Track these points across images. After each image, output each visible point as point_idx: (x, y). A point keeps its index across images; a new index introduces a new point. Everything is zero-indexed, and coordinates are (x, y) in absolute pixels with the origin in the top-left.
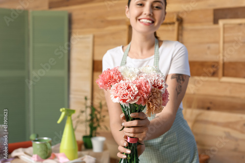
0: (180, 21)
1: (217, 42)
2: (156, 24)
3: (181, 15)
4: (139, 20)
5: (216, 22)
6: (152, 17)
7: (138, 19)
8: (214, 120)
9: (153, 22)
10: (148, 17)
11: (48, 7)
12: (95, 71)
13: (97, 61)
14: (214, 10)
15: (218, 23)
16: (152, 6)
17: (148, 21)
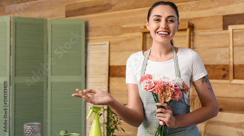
1: (228, 47)
2: (171, 34)
4: (157, 33)
5: (225, 27)
6: (167, 29)
8: (227, 121)
9: (169, 33)
10: (164, 30)
11: (64, 16)
12: (111, 76)
13: (113, 66)
14: (224, 16)
15: (227, 29)
16: (166, 20)
17: (165, 33)
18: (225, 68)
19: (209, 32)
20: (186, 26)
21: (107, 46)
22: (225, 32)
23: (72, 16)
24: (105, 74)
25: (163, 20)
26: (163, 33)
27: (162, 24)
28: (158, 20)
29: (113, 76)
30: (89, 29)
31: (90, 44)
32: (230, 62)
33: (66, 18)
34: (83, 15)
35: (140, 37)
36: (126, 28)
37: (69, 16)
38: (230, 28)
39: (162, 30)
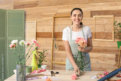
1: (93, 25)
5: (92, 16)
7: (75, 20)
12: (37, 37)
13: (38, 33)
14: (91, 11)
21: (35, 23)
22: (92, 18)
23: (17, 8)
24: (34, 36)
28: (75, 16)
29: (38, 37)
30: (26, 15)
31: (26, 22)
32: (93, 31)
33: (14, 9)
34: (23, 8)
35: (52, 19)
36: (45, 15)
37: (16, 9)
38: (94, 17)
39: (77, 20)
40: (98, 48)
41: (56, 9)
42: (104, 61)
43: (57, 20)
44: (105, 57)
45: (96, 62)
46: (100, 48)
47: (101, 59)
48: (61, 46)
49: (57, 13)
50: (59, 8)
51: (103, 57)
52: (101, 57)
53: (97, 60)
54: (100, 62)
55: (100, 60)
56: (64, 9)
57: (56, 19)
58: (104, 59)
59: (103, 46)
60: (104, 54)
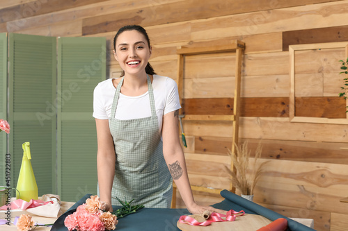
0: (243, 48)
1: (288, 73)
3: (243, 41)
4: (127, 63)
5: (285, 48)
9: (140, 62)
10: (134, 59)
11: (81, 34)
14: (283, 33)
15: (288, 50)
16: (134, 48)
17: (135, 62)
18: (284, 102)
19: (264, 54)
20: (235, 47)
22: (285, 53)
23: (91, 34)
25: (131, 48)
26: (133, 63)
27: (130, 53)
28: (125, 49)
31: (113, 70)
32: (290, 93)
33: (83, 37)
34: (106, 31)
35: (175, 60)
36: (160, 49)
37: (87, 34)
38: (291, 48)
39: (131, 59)
40: (304, 145)
41: (188, 29)
42: (321, 187)
43: (190, 62)
44: (326, 173)
45: (297, 190)
46: (308, 146)
47: (314, 179)
48: (200, 139)
49: (191, 43)
50: (195, 28)
51: (319, 173)
52: (312, 174)
53: (301, 183)
54: (311, 188)
55: (311, 182)
56: (210, 28)
57: (187, 58)
58: (322, 179)
59: (320, 138)
60: (322, 165)
